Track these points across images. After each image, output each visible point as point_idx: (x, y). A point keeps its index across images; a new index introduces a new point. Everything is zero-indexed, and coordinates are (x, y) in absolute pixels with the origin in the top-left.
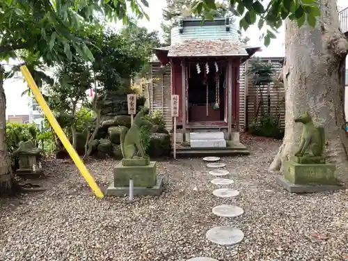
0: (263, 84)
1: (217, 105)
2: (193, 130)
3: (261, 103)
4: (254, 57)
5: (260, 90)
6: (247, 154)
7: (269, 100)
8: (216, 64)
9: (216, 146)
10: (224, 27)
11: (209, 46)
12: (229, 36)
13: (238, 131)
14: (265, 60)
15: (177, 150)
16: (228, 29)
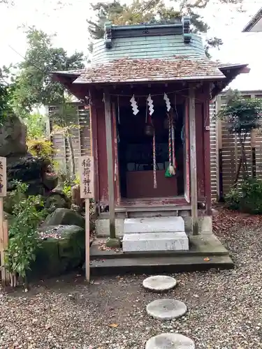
0: (244, 131)
1: (171, 169)
2: (130, 215)
3: (243, 159)
4: (230, 90)
5: (241, 140)
6: (229, 267)
7: (254, 155)
8: (166, 98)
9: (169, 248)
10: (181, 38)
11: (154, 66)
12: (188, 52)
13: (209, 213)
14: (247, 95)
15: (92, 258)
16: (187, 41)
